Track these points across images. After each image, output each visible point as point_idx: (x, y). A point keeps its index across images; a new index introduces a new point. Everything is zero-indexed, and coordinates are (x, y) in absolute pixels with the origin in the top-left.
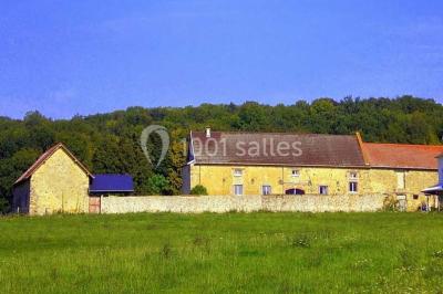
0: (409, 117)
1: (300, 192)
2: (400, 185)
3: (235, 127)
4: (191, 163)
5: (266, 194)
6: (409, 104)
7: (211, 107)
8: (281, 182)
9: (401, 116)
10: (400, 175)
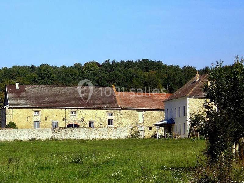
0: (146, 74)
1: (77, 126)
2: (141, 121)
3: (34, 82)
4: (7, 107)
5: (55, 127)
6: (146, 65)
7: (19, 68)
8: (64, 119)
9: (141, 73)
10: (140, 114)
